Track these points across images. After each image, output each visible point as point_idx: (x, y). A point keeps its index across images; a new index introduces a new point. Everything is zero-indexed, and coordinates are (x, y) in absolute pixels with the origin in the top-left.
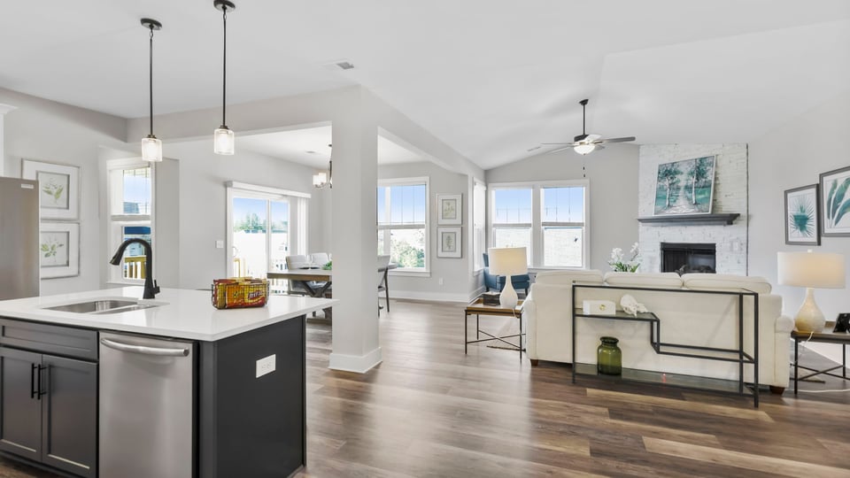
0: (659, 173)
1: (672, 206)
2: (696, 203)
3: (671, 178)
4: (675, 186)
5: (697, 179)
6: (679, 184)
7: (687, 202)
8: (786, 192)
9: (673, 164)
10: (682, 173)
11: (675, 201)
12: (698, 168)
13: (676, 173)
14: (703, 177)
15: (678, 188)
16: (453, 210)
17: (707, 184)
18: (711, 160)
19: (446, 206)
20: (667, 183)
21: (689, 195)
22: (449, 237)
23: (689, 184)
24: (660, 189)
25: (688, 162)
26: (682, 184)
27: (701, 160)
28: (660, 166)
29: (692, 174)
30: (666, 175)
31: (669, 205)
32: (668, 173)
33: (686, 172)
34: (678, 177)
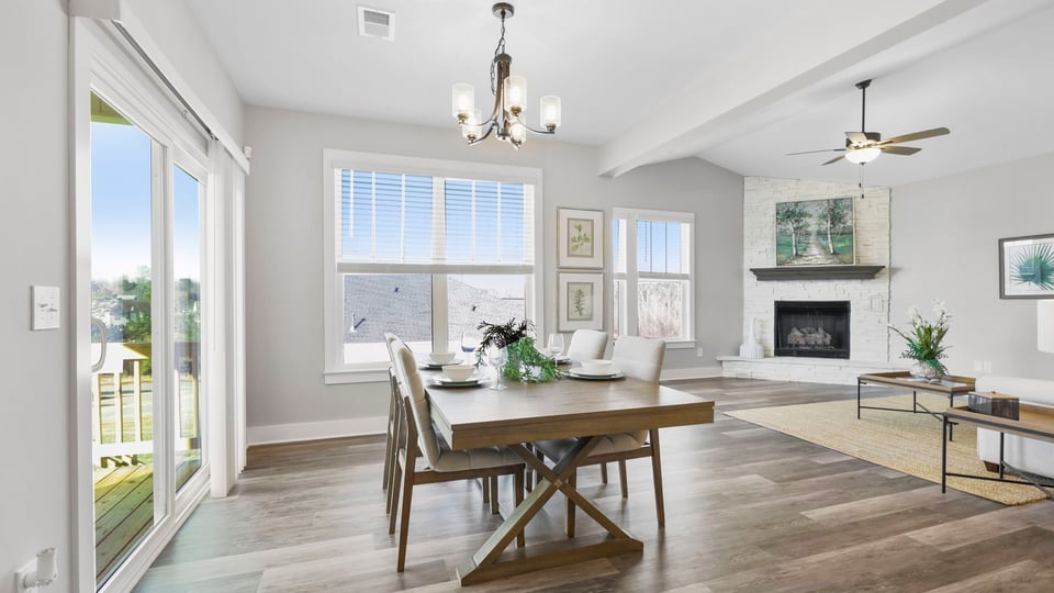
0: (778, 213)
1: (801, 256)
2: (834, 253)
3: (796, 221)
4: (803, 231)
5: (832, 223)
6: (809, 229)
7: (823, 251)
8: (1001, 242)
9: (797, 204)
10: (811, 216)
11: (805, 250)
12: (832, 210)
13: (802, 215)
14: (840, 222)
15: (808, 234)
16: (587, 240)
17: (846, 231)
18: (848, 203)
19: (575, 233)
20: (790, 227)
21: (824, 243)
22: (580, 292)
23: (823, 228)
24: (781, 234)
25: (819, 202)
26: (813, 228)
27: (835, 201)
28: (778, 205)
29: (824, 217)
30: (788, 217)
31: (797, 254)
32: (789, 214)
33: (816, 215)
34: (807, 220)
